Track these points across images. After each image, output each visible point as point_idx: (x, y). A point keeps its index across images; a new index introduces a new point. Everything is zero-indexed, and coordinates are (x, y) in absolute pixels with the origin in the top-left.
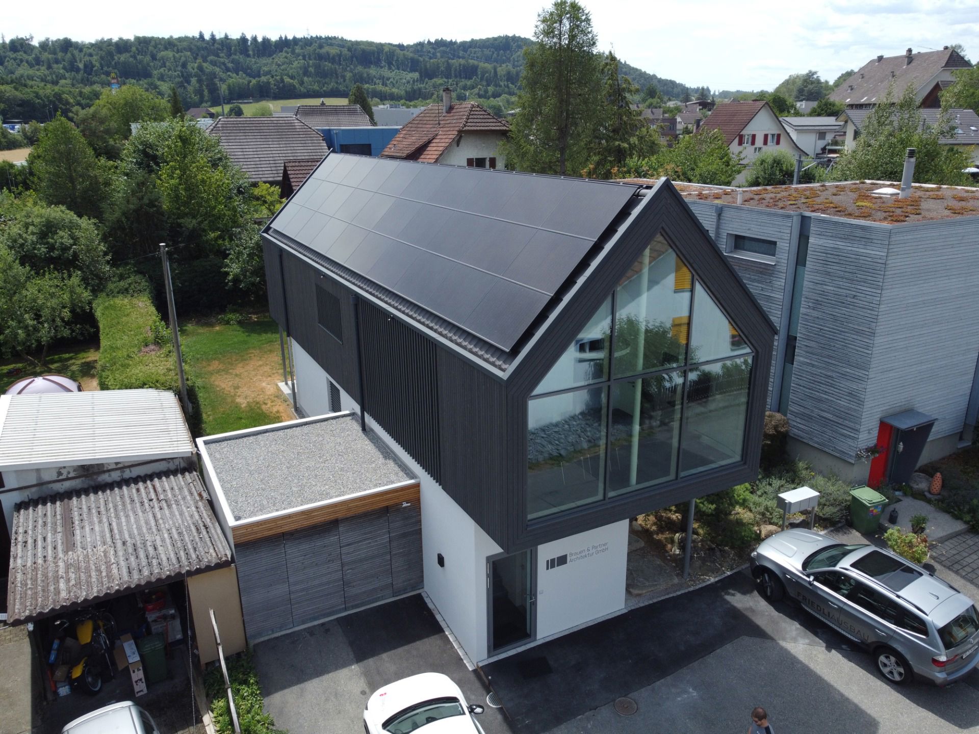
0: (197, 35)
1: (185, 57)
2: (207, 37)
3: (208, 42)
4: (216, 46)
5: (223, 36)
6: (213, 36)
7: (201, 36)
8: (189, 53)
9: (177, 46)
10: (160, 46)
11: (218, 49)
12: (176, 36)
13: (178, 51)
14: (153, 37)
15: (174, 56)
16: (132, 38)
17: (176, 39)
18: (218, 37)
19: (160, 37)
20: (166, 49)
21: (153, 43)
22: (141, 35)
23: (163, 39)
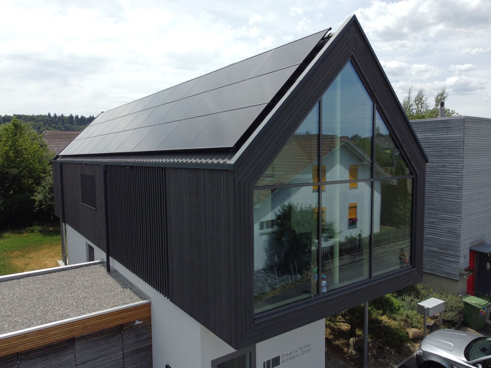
0: (47, 114)
1: (40, 124)
2: (52, 115)
3: (52, 118)
4: (56, 119)
5: (60, 115)
6: (55, 115)
7: (49, 115)
8: (42, 123)
9: (36, 119)
10: (27, 119)
11: (58, 121)
12: (36, 115)
13: (36, 122)
14: (23, 115)
15: (34, 124)
16: (12, 115)
17: (36, 116)
18: (58, 116)
19: (27, 115)
20: (30, 120)
21: (23, 118)
22: (17, 114)
23: (29, 116)
